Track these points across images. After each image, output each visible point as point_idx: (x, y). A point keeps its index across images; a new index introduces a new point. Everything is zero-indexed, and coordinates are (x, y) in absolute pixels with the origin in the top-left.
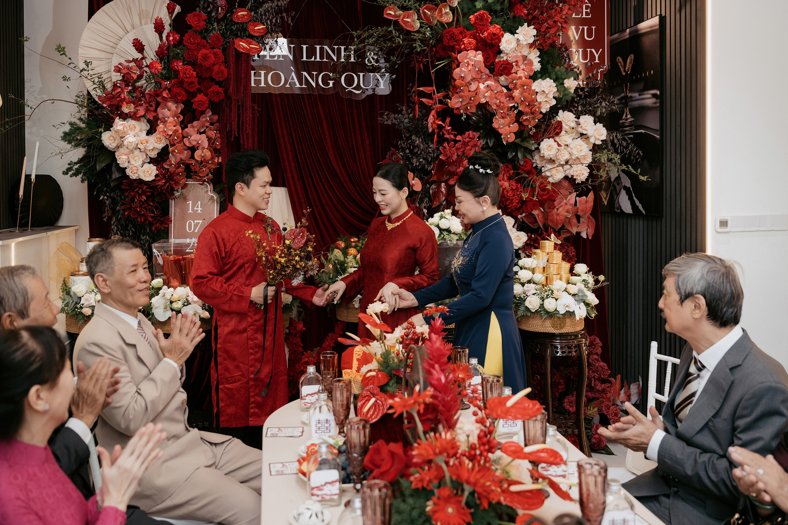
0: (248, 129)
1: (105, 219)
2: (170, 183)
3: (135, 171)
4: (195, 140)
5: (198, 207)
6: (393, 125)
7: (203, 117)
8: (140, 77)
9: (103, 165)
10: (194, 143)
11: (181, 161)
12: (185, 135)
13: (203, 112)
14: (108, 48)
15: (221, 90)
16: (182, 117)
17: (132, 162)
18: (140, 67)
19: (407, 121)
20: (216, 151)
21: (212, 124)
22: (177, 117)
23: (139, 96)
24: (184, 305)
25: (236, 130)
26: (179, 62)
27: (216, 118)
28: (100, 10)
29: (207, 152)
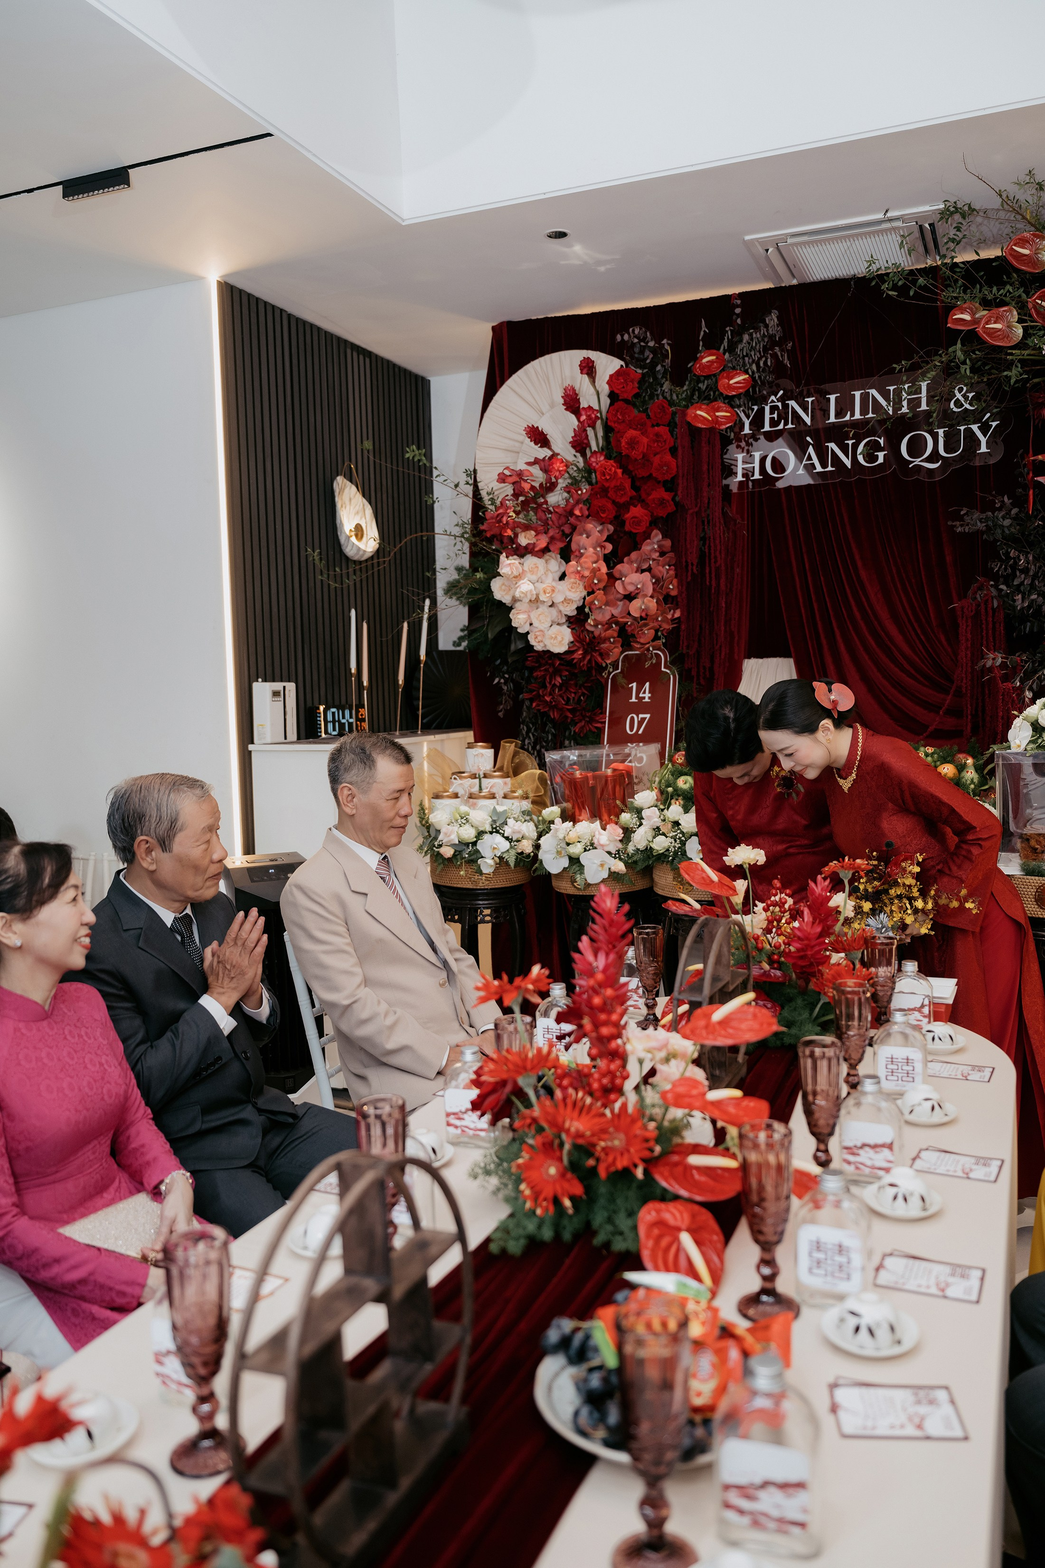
0: (719, 559)
1: (501, 714)
2: (592, 656)
3: (539, 638)
4: (632, 583)
5: (644, 692)
6: (979, 533)
7: (648, 544)
8: (550, 487)
9: (498, 629)
10: (631, 588)
11: (613, 619)
12: (617, 576)
13: (647, 536)
14: (517, 444)
15: (667, 496)
16: (609, 547)
17: (535, 624)
18: (545, 470)
19: (1007, 522)
20: (667, 600)
21: (662, 554)
22: (602, 547)
23: (544, 518)
24: (585, 850)
25: (696, 562)
26: (598, 455)
27: (668, 543)
28: (504, 386)
29: (649, 601)
